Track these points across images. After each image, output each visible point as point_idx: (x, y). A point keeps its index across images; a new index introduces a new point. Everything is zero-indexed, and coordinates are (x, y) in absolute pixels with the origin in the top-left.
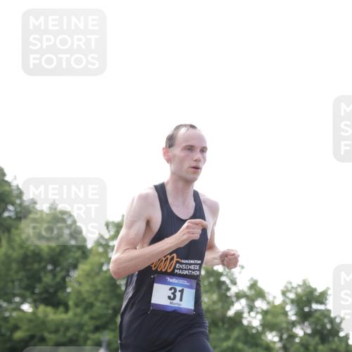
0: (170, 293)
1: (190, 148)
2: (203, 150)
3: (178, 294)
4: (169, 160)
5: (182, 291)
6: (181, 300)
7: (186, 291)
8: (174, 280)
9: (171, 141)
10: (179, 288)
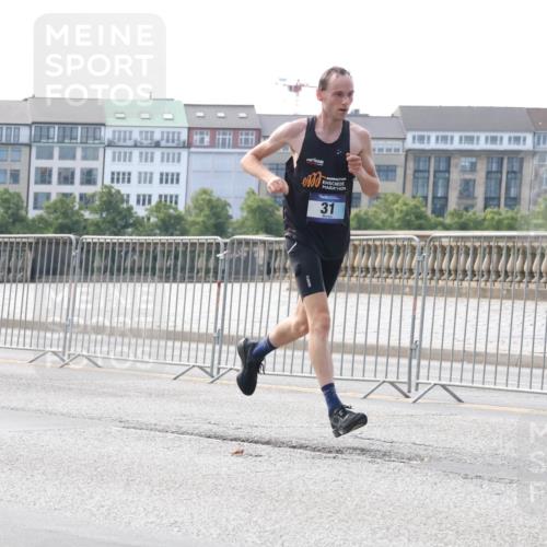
0: (322, 208)
1: (340, 94)
2: (350, 94)
3: (329, 208)
4: (321, 100)
5: (332, 206)
6: (332, 212)
7: (336, 204)
8: (326, 197)
9: (323, 84)
10: (330, 203)
